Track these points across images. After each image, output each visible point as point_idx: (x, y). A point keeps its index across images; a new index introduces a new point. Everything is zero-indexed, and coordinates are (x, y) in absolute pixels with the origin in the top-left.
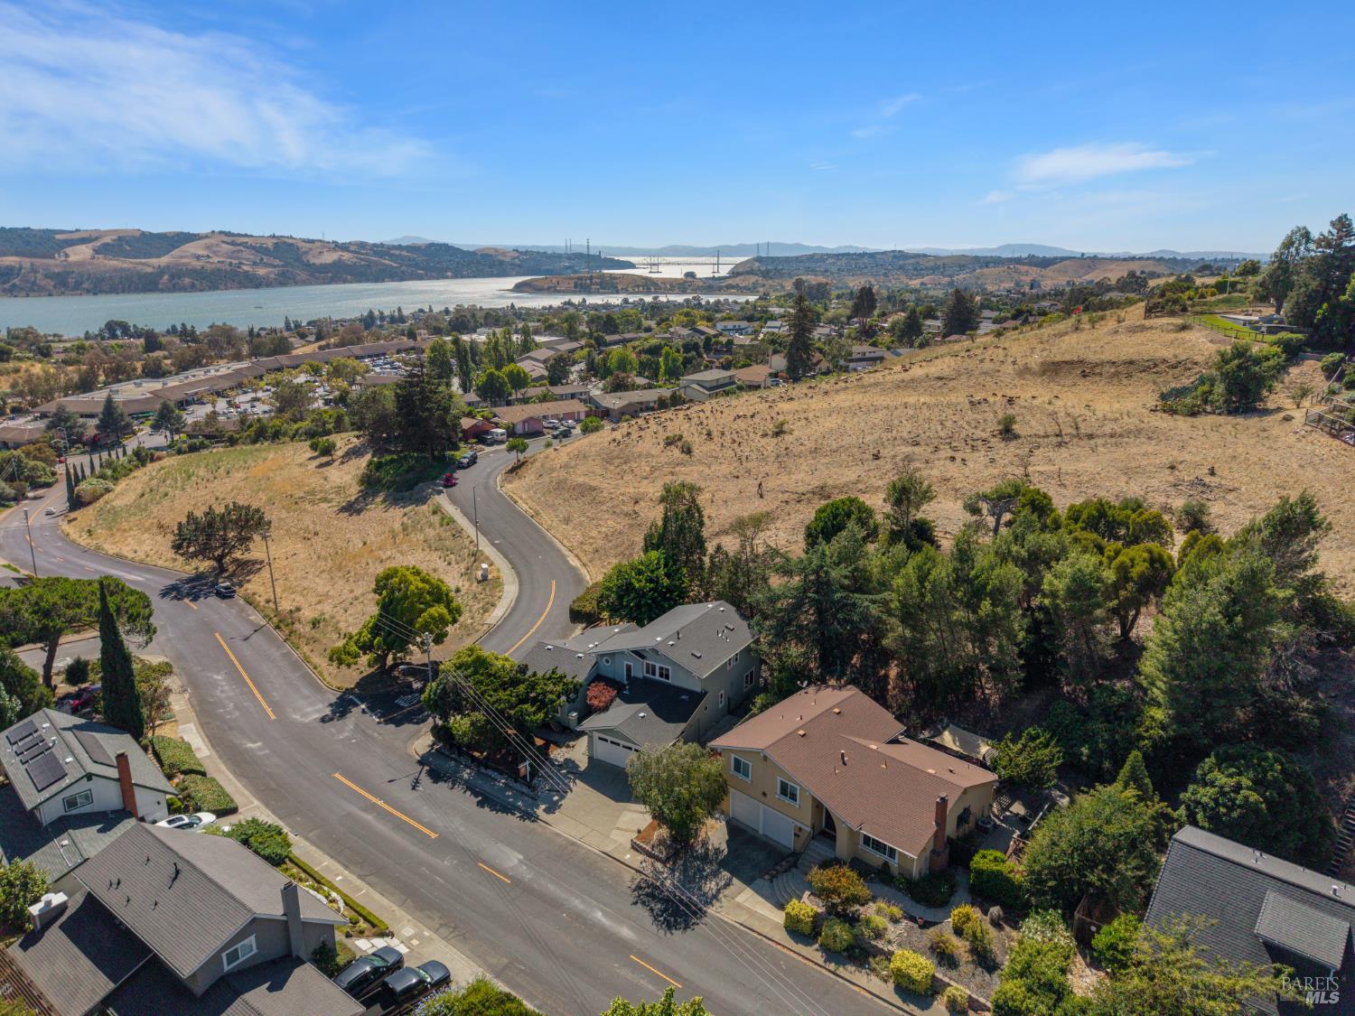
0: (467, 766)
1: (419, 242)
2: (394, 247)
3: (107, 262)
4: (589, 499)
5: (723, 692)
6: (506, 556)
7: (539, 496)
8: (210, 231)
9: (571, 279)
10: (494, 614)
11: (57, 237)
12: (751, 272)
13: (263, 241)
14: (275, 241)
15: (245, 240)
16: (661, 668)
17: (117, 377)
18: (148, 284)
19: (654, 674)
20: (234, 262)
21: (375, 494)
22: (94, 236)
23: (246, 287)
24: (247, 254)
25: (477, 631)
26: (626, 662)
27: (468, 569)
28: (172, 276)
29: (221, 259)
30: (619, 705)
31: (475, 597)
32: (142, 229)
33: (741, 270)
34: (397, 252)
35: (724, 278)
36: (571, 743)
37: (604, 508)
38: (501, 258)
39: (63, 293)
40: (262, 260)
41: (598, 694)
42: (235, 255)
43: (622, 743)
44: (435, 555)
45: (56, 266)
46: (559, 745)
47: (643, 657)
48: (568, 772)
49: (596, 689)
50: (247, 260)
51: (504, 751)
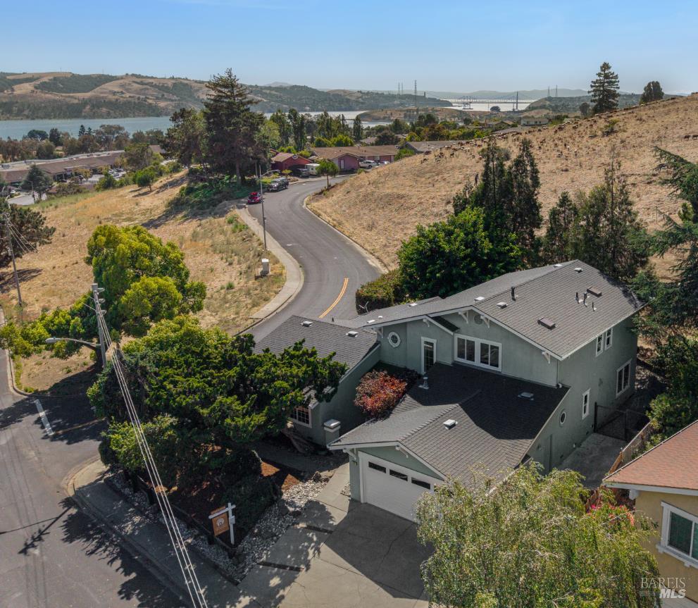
0: (139, 511)
1: (285, 85)
2: (266, 88)
3: (43, 95)
4: (396, 206)
5: (588, 393)
6: (295, 256)
7: (344, 208)
8: (124, 74)
9: (401, 111)
10: (265, 308)
11: (8, 77)
12: (543, 107)
13: (166, 82)
14: (174, 81)
15: (151, 81)
16: (484, 348)
17: (13, 157)
18: (74, 112)
19: (471, 357)
20: (142, 97)
21: (178, 212)
22: (35, 77)
23: (149, 116)
24: (152, 91)
25: (238, 326)
26: (424, 339)
27: (249, 268)
28: (93, 106)
29: (132, 95)
30: (411, 407)
31: (248, 294)
32: (73, 72)
33: (535, 105)
34: (268, 92)
35: (522, 112)
36: (324, 474)
37: (412, 212)
38: (348, 97)
39: (8, 119)
40: (163, 95)
41: (374, 390)
42: (143, 92)
43: (411, 474)
44: (217, 257)
45: (5, 97)
46: (302, 477)
47: (454, 328)
48: (309, 528)
49: (370, 382)
50: (152, 95)
51: (205, 485)
